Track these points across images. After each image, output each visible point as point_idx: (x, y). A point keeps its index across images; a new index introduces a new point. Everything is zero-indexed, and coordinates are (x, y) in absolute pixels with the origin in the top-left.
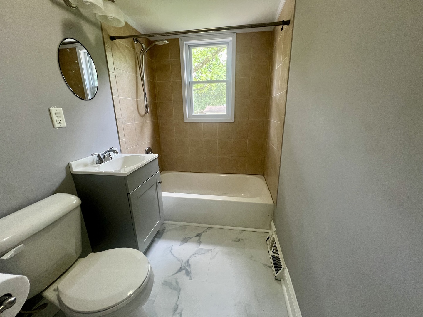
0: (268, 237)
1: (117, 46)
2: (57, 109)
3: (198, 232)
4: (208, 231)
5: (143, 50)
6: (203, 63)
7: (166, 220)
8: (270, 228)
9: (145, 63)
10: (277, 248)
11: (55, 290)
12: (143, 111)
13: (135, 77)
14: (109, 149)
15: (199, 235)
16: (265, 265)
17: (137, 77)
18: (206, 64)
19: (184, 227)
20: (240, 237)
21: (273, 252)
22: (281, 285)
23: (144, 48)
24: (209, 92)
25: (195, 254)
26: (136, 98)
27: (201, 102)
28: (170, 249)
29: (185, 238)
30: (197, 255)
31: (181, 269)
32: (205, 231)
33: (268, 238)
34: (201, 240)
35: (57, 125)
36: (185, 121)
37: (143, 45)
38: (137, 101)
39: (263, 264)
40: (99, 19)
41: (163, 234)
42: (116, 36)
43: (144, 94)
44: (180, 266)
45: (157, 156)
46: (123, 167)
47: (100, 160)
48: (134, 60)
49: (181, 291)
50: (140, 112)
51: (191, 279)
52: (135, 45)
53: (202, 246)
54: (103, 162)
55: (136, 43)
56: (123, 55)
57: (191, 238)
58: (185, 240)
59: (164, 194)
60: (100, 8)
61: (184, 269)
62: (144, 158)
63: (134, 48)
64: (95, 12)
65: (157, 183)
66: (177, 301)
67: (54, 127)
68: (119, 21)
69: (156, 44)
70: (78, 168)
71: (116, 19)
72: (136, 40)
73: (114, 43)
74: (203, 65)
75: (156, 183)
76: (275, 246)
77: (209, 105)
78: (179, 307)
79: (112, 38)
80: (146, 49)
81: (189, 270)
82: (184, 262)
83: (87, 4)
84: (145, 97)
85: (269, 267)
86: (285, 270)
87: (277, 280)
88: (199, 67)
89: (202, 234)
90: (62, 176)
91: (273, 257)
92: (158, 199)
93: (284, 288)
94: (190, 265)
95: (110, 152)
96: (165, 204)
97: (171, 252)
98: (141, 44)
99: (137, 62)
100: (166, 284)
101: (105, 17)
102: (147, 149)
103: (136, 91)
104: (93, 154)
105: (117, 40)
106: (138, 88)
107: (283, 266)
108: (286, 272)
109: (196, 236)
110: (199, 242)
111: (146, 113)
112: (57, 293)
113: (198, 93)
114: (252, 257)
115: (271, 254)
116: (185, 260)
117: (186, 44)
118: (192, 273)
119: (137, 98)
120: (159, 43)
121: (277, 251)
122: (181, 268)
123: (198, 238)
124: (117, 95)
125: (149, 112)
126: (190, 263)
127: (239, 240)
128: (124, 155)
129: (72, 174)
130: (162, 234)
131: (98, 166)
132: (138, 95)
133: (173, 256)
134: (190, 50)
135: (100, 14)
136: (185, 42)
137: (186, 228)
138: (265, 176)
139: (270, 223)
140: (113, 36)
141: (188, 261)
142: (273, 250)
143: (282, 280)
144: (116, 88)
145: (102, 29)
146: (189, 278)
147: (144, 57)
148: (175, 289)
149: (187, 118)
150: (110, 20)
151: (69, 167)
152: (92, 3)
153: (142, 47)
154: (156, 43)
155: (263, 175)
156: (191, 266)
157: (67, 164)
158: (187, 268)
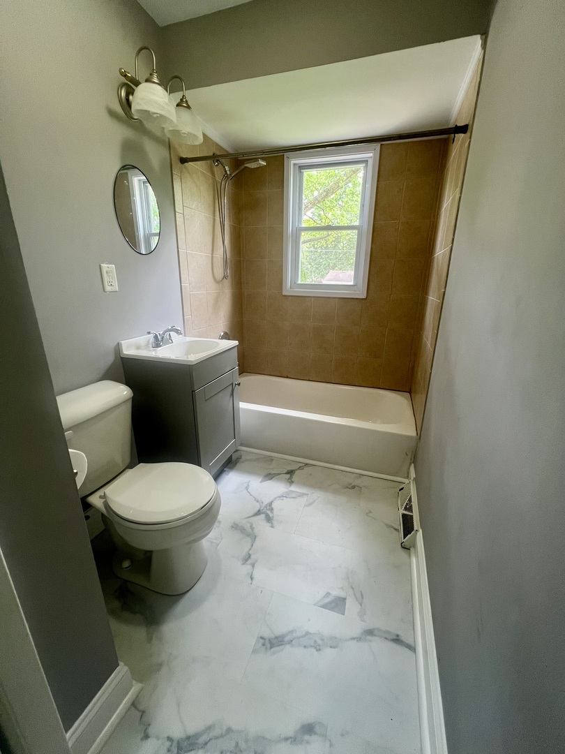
0: (401, 488)
1: (189, 172)
2: (109, 266)
3: (290, 468)
4: (306, 469)
5: (226, 176)
6: (328, 193)
7: (242, 445)
8: (408, 477)
9: (228, 198)
10: (412, 503)
11: (101, 497)
12: (219, 272)
13: (212, 220)
14: (170, 328)
15: (291, 472)
16: (389, 526)
17: (214, 219)
18: (333, 193)
19: (271, 459)
20: (356, 482)
21: (406, 509)
22: (410, 556)
23: (228, 172)
24: (336, 245)
25: (283, 496)
26: (211, 252)
27: (320, 264)
28: (246, 485)
29: (270, 474)
30: (285, 498)
31: (258, 513)
32: (300, 468)
33: (400, 490)
34: (293, 480)
35: (108, 288)
36: (284, 293)
37: (227, 168)
38: (212, 257)
39: (386, 525)
40: (168, 135)
41: (238, 464)
42: (188, 157)
43: (223, 247)
44: (258, 509)
45: (236, 343)
46: (187, 353)
47: (158, 342)
48: (212, 193)
49: (256, 539)
50: (216, 276)
51: (272, 527)
52: (215, 169)
53: (293, 488)
54: (161, 346)
55: (217, 165)
56: (197, 186)
57: (279, 474)
58: (270, 476)
59: (243, 405)
60: (171, 121)
61: (263, 513)
62: (218, 344)
63: (213, 174)
64: (164, 126)
65: (234, 385)
66: (250, 549)
67: (104, 290)
68: (195, 137)
69: (246, 167)
70: (129, 350)
71: (191, 134)
72: (217, 161)
73: (186, 168)
74: (327, 196)
75: (232, 384)
76: (410, 500)
77: (333, 269)
78: (252, 557)
79: (183, 161)
80: (231, 175)
81: (271, 515)
82: (265, 504)
83: (155, 116)
84: (225, 252)
85: (396, 530)
86: (418, 534)
87: (405, 548)
88: (319, 199)
89: (296, 472)
90: (110, 359)
91: (404, 516)
92: (234, 411)
93: (414, 560)
94: (272, 509)
95: (171, 333)
96: (243, 421)
97: (247, 488)
98: (224, 167)
99: (217, 194)
100: (235, 527)
101: (176, 132)
102: (222, 334)
103: (211, 242)
104: (149, 333)
105: (190, 163)
106: (216, 237)
107: (415, 528)
108: (420, 536)
109: (286, 473)
110: (291, 482)
111: (225, 277)
112: (103, 500)
113: (316, 246)
114: (370, 512)
115: (402, 511)
116: (266, 501)
117: (294, 164)
118: (274, 519)
119: (212, 254)
120: (252, 165)
121: (411, 507)
122: (259, 511)
123: (288, 476)
124: (185, 248)
125: (229, 277)
126: (273, 506)
127: (354, 487)
128: (189, 339)
129: (122, 358)
130: (236, 464)
131: (154, 350)
132: (215, 248)
133: (249, 494)
134: (301, 174)
135: (171, 129)
136: (293, 162)
137: (273, 460)
138: (412, 394)
139: (409, 468)
140: (184, 157)
141: (271, 504)
142: (406, 506)
143: (412, 549)
144: (183, 237)
145: (169, 146)
146: (269, 525)
147: (228, 187)
148: (249, 535)
149: (288, 289)
150: (183, 135)
151: (118, 348)
152: (161, 115)
153: (226, 171)
154: (246, 165)
155: (410, 392)
156: (275, 511)
157: (116, 343)
158: (269, 512)
